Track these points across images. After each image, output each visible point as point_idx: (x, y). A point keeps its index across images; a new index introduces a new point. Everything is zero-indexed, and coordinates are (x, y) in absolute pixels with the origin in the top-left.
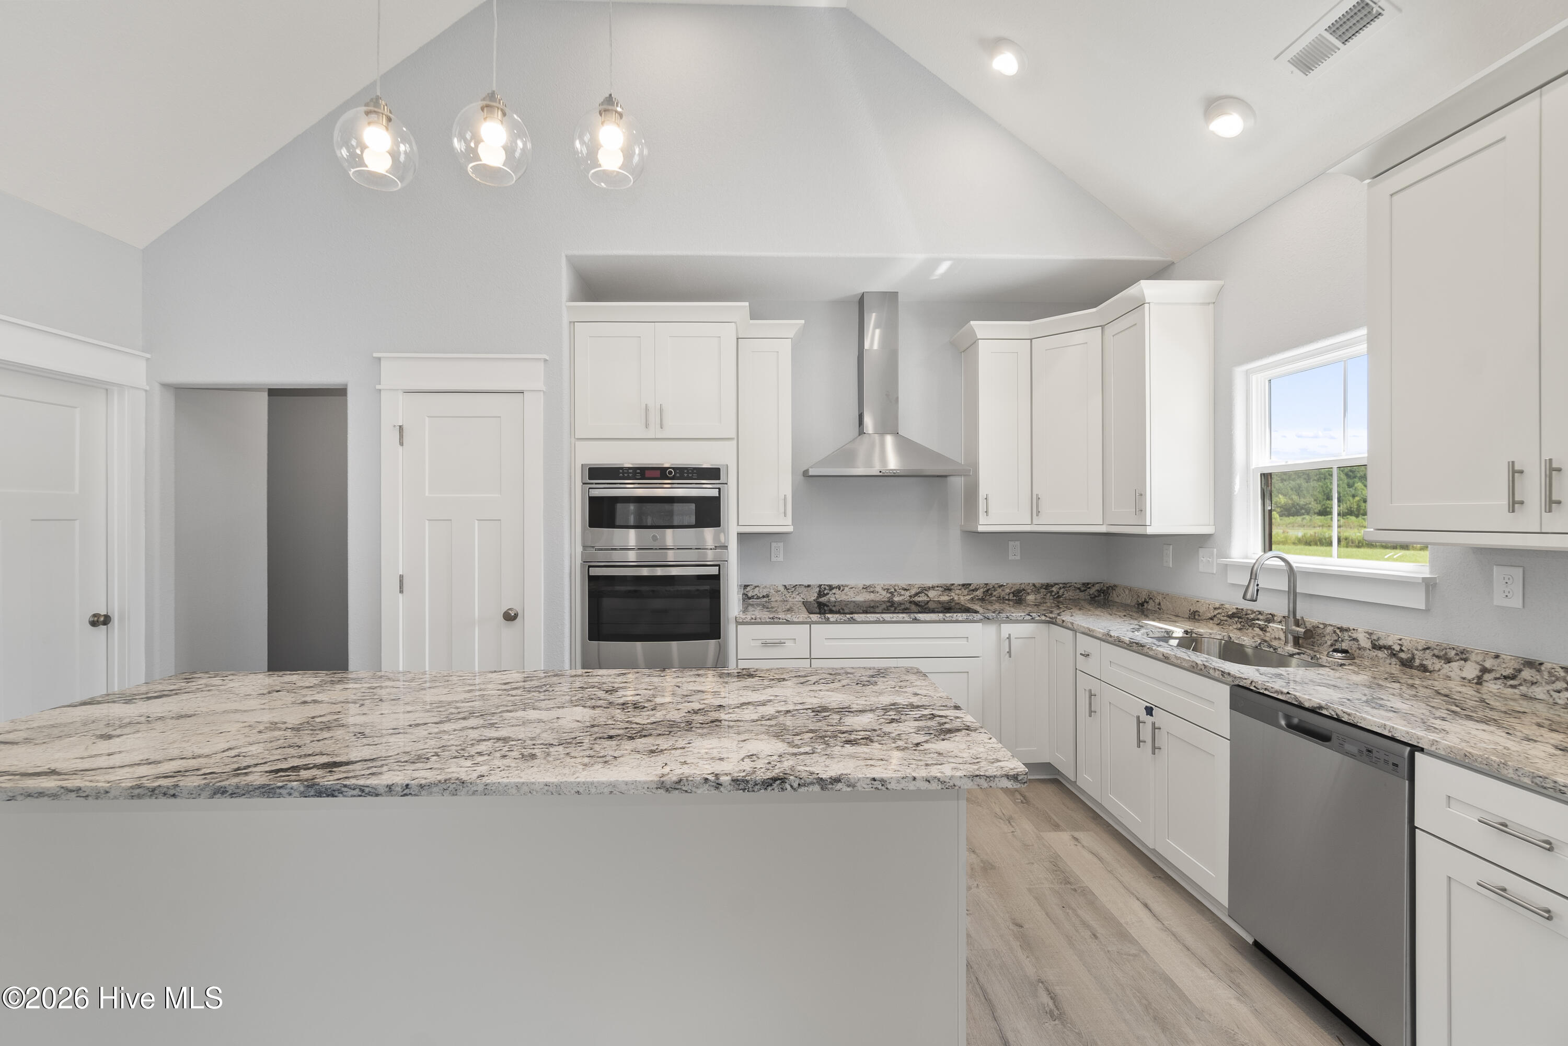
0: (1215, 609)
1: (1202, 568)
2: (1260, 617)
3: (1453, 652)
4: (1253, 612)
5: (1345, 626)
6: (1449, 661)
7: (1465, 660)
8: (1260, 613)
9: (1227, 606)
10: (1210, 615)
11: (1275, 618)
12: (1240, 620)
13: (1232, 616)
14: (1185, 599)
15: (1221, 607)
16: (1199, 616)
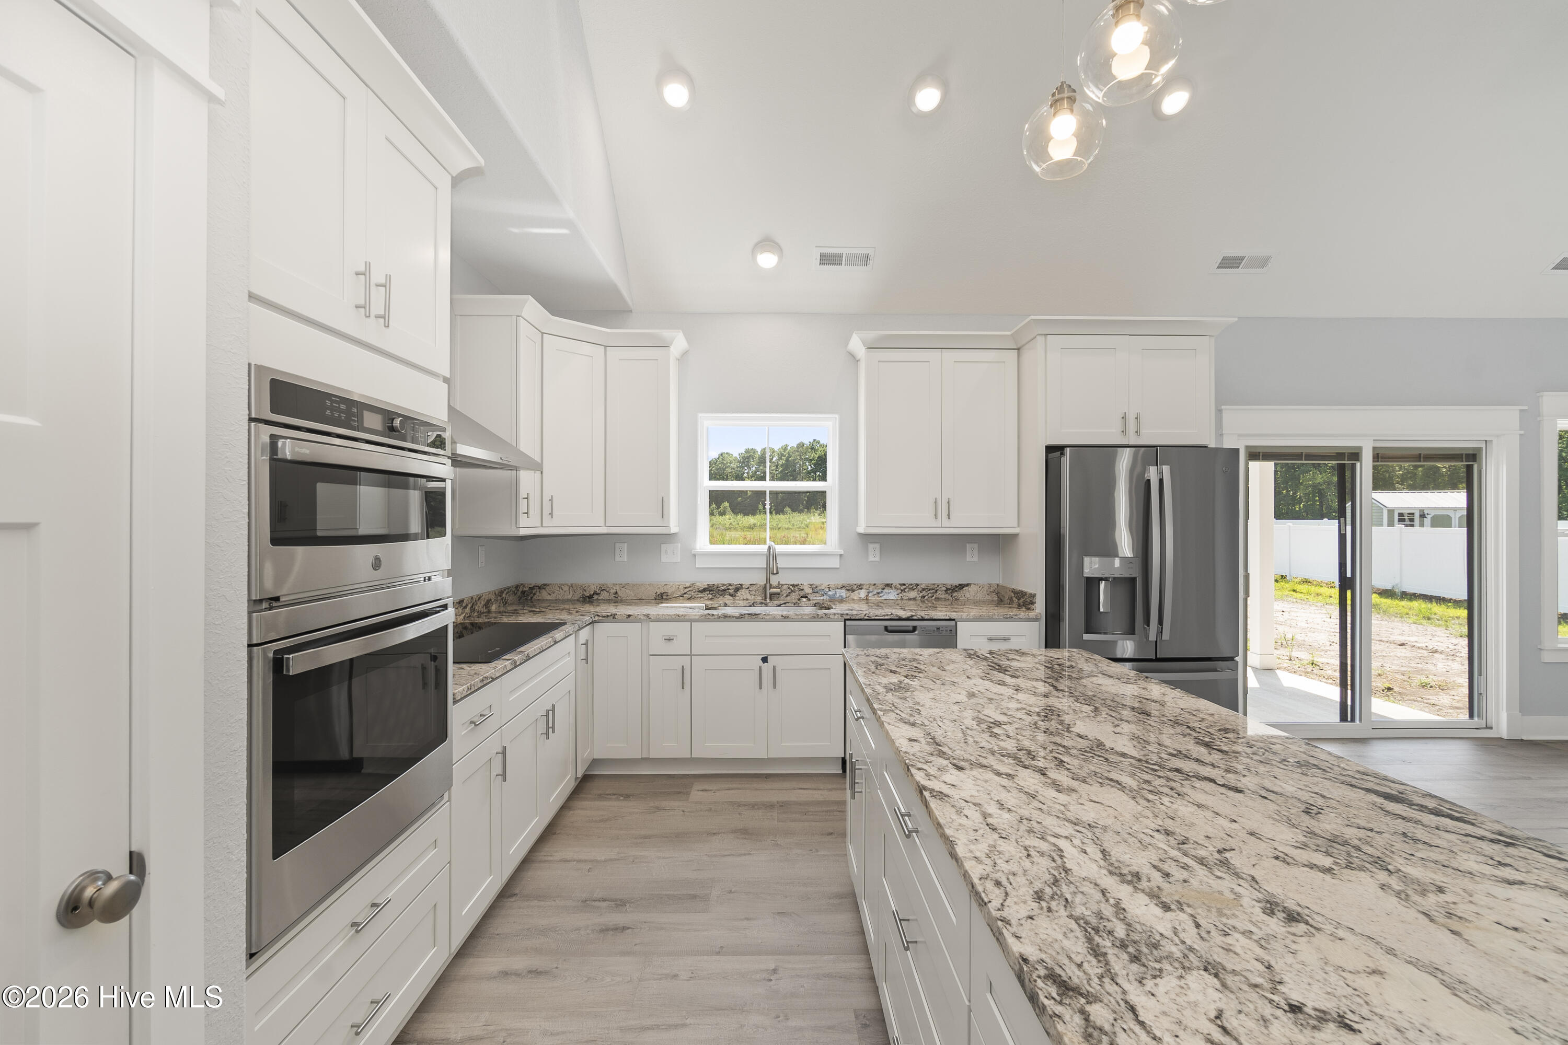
0: (685, 588)
1: (664, 559)
2: (730, 587)
3: (856, 586)
4: (724, 585)
5: (796, 583)
6: (853, 591)
7: (861, 589)
8: (730, 585)
9: (698, 584)
10: (679, 594)
11: (744, 586)
12: (711, 592)
13: (704, 590)
14: (650, 585)
15: (692, 585)
16: (667, 596)
